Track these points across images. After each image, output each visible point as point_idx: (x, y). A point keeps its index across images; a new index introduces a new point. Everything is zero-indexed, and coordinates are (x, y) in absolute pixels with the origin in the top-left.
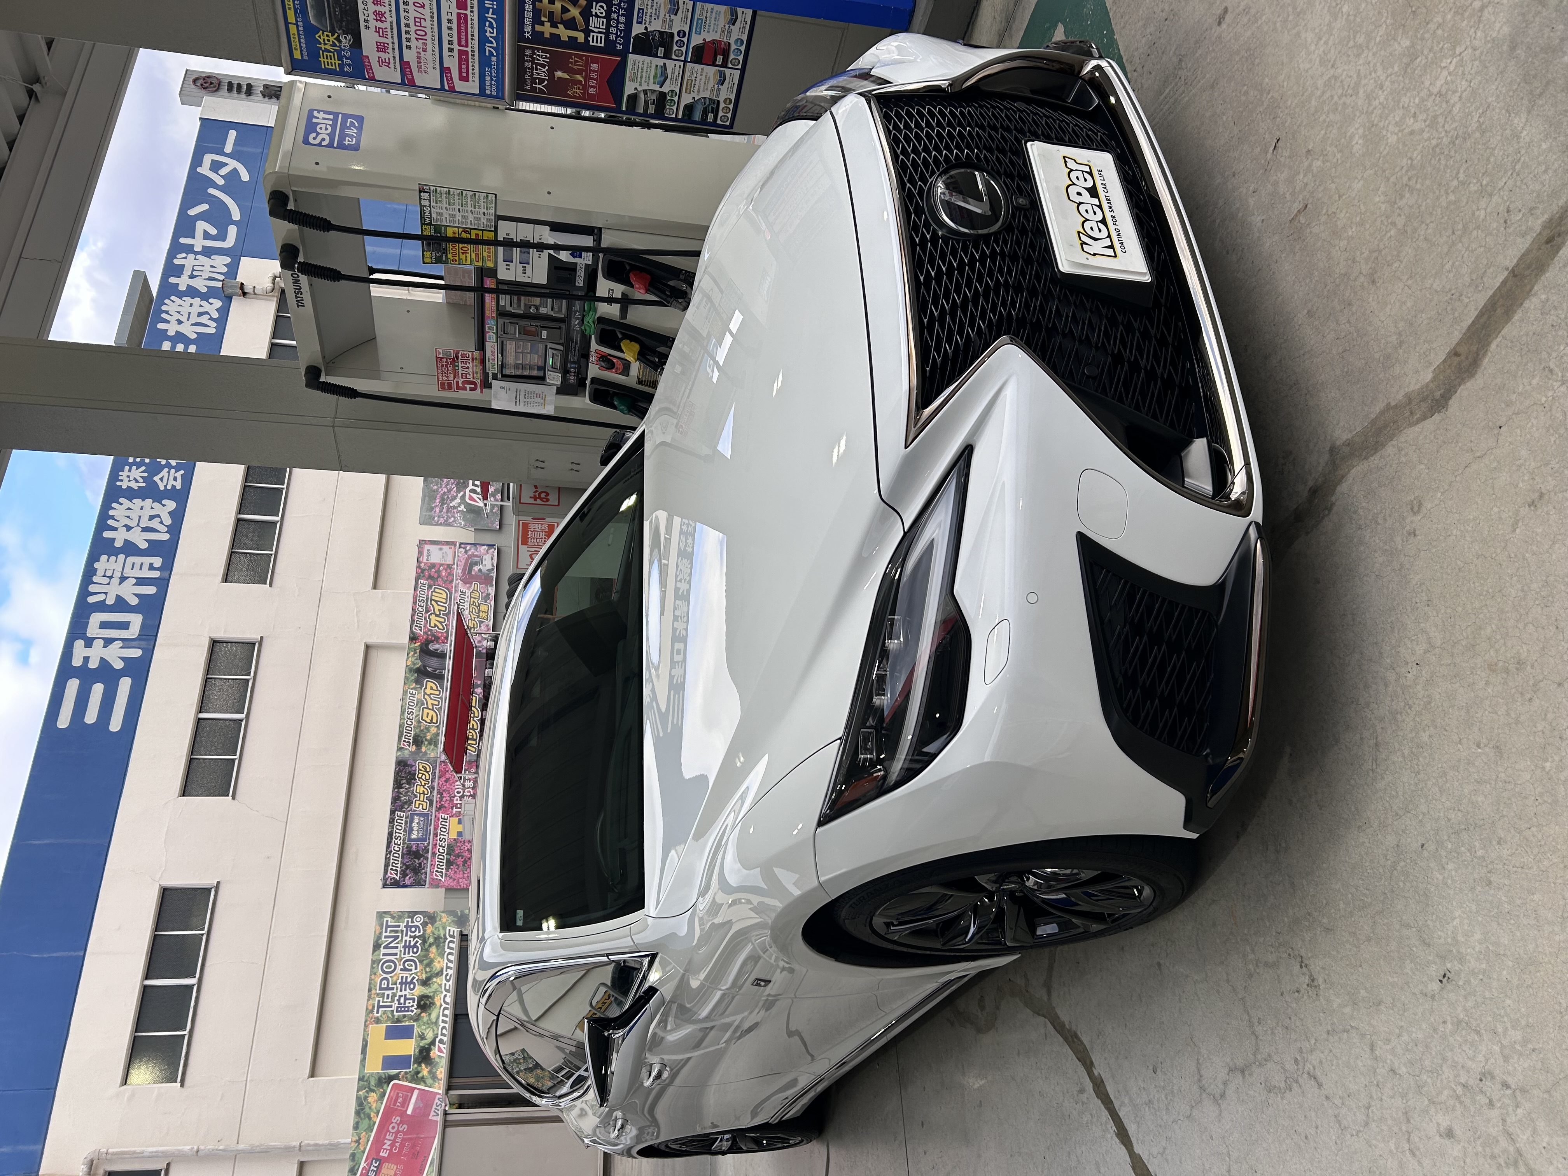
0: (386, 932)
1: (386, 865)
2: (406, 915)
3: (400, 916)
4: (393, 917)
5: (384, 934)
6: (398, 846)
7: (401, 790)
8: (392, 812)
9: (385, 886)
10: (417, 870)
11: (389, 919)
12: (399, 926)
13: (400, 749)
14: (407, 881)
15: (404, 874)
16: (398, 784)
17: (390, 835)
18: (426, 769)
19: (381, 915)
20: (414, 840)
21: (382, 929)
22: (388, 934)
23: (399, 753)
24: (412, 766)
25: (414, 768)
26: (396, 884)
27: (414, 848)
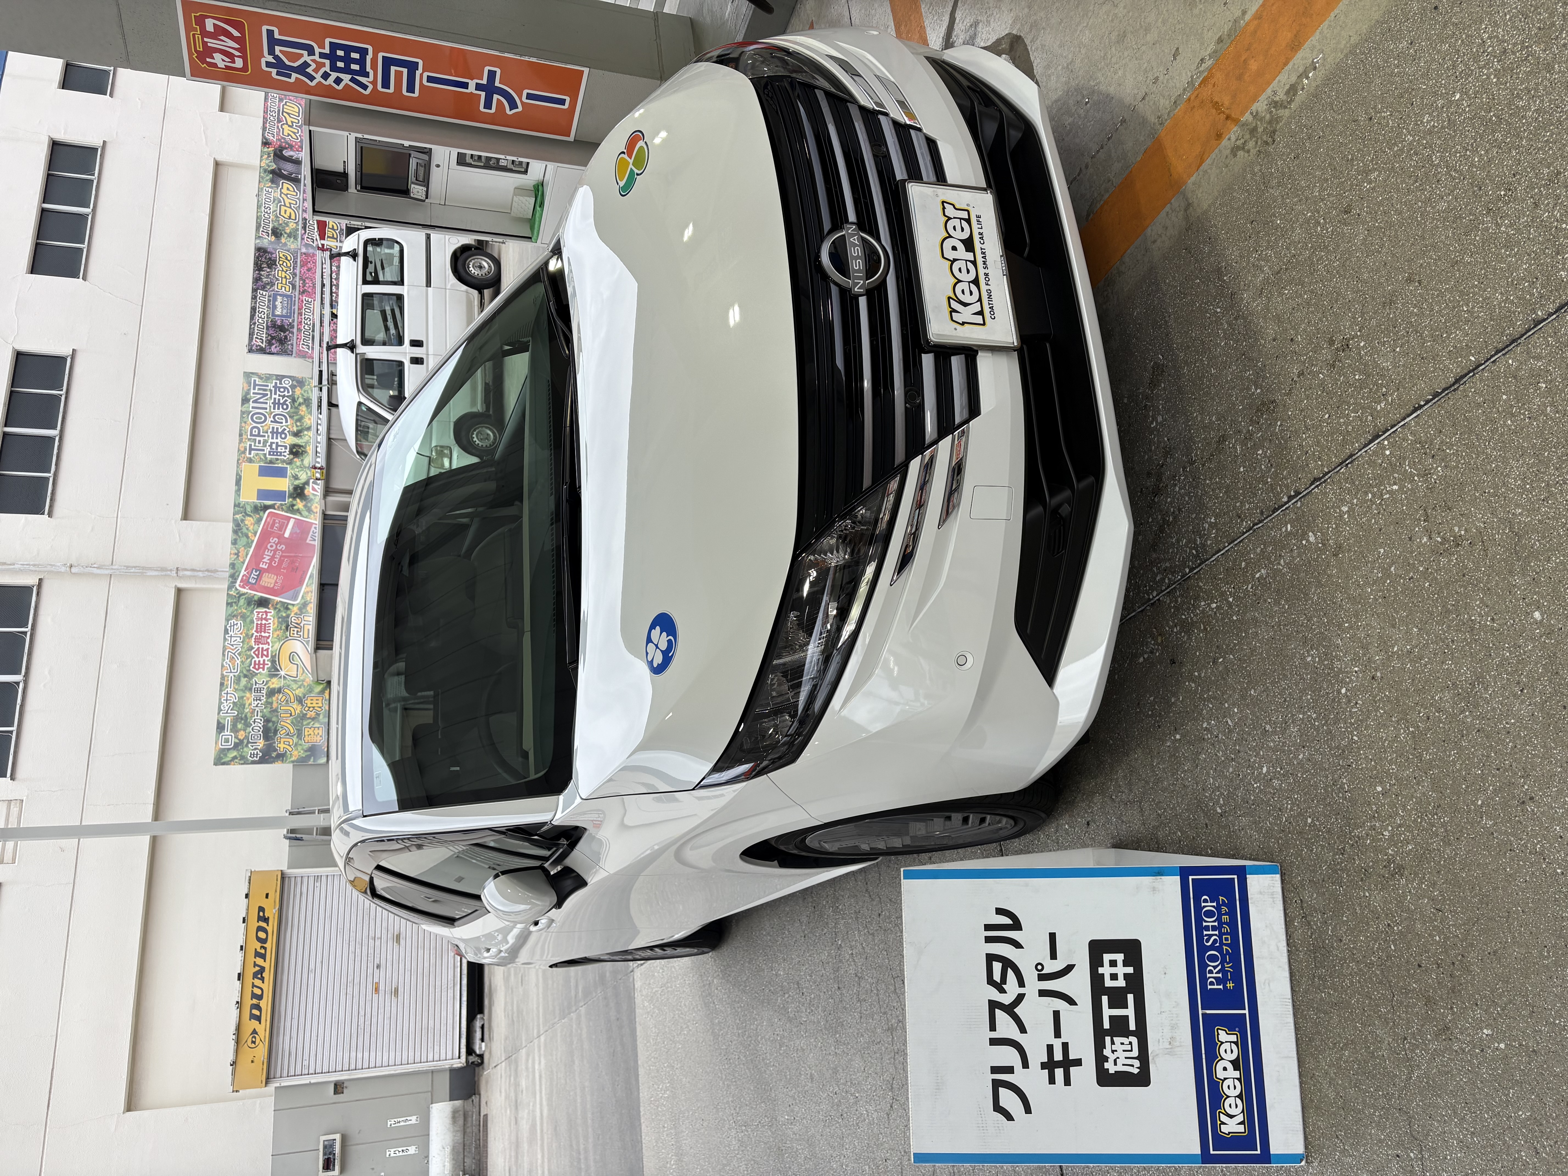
0: (254, 389)
1: (251, 334)
2: (274, 377)
3: (268, 378)
4: (261, 378)
5: (252, 391)
6: (262, 319)
7: (262, 273)
8: (254, 290)
9: (250, 351)
10: (282, 342)
11: (257, 379)
12: (268, 386)
13: (258, 237)
14: (273, 349)
15: (270, 343)
16: (258, 267)
17: (253, 310)
18: (286, 258)
19: (248, 375)
20: (278, 316)
21: (250, 386)
22: (256, 391)
23: (258, 241)
24: (272, 254)
25: (274, 256)
26: (262, 351)
27: (279, 323)
